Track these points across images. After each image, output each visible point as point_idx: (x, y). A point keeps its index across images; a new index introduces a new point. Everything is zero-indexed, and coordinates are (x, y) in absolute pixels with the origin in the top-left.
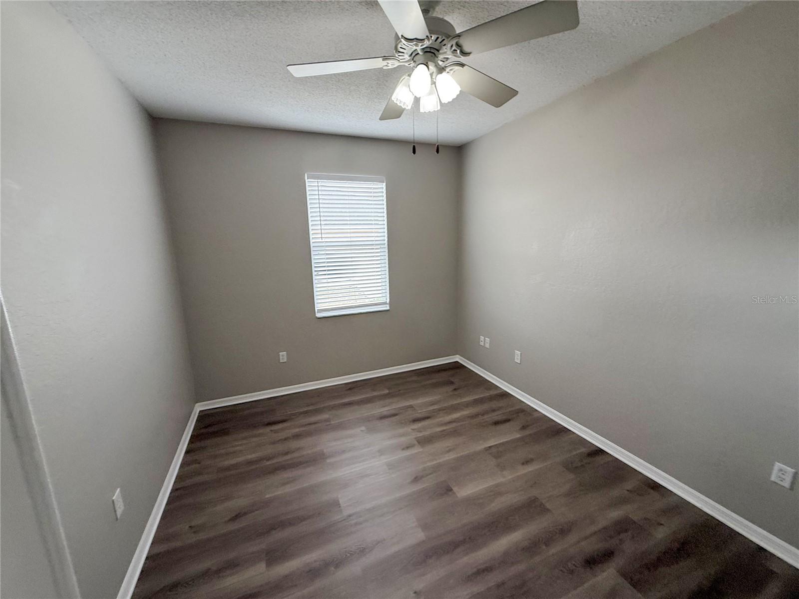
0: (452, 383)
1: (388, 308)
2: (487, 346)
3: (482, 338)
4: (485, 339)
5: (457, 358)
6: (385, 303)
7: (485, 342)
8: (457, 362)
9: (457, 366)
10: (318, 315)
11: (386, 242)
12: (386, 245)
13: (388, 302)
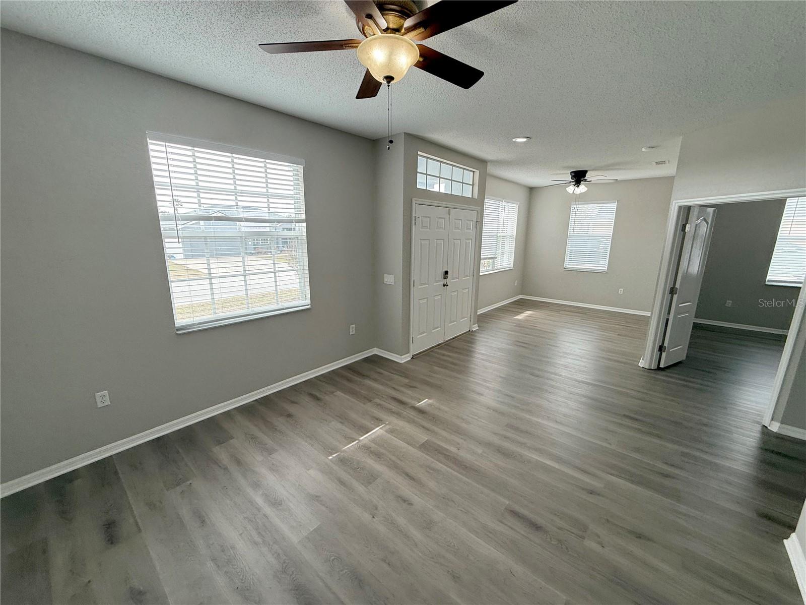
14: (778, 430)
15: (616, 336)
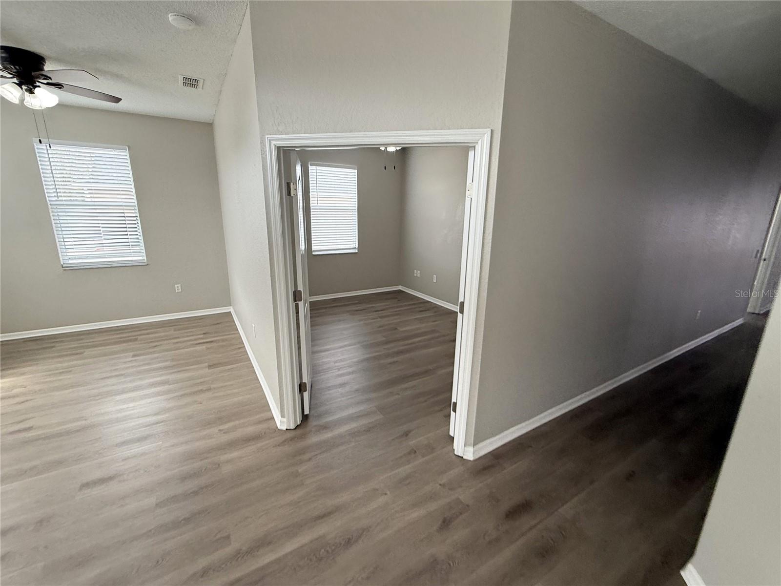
0: (397, 298)
1: (357, 251)
2: (419, 275)
3: (415, 271)
4: (417, 272)
5: (400, 288)
6: (355, 248)
7: (417, 273)
8: (400, 290)
9: (400, 291)
10: (313, 253)
11: (356, 208)
12: (357, 210)
13: (357, 247)
14: (473, 456)
15: (207, 370)
